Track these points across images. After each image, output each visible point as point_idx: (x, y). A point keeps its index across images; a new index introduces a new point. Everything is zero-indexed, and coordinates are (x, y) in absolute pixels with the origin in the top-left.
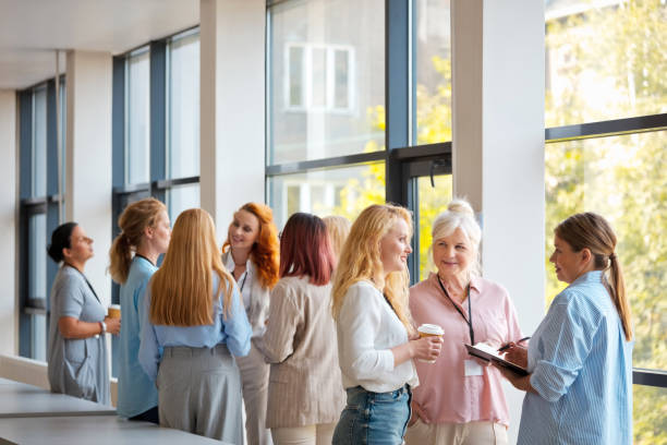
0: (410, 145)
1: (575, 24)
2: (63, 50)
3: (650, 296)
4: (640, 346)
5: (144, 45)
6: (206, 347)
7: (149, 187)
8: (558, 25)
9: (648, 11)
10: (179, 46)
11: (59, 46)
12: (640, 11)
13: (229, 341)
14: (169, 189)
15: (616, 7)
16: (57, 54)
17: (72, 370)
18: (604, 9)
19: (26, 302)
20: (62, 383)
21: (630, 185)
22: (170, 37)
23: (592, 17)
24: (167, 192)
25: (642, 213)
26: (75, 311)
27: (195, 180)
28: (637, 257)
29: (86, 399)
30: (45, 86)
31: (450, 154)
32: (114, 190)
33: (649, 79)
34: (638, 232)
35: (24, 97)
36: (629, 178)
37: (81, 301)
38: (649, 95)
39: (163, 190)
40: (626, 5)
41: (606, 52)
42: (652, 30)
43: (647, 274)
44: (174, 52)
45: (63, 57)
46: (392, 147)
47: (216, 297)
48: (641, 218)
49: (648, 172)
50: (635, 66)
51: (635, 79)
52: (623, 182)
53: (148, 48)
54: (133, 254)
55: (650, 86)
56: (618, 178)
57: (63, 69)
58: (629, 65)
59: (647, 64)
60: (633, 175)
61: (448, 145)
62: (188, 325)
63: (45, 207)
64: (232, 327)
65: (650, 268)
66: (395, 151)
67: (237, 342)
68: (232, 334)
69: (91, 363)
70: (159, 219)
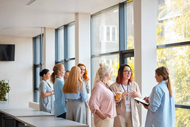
0: (125, 50)
1: (169, 21)
2: (43, 27)
3: (188, 86)
4: (185, 98)
5: (62, 26)
6: (76, 99)
7: (64, 61)
8: (165, 21)
9: (187, 18)
10: (71, 26)
11: (42, 26)
12: (185, 17)
13: (82, 98)
14: (69, 61)
15: (179, 17)
16: (42, 29)
17: (45, 105)
18: (177, 17)
19: (35, 89)
20: (43, 108)
21: (183, 59)
22: (69, 24)
23: (174, 19)
24: (68, 62)
25: (186, 66)
26: (45, 91)
27: (74, 59)
28: (185, 77)
29: (48, 112)
30: (39, 36)
31: (133, 52)
32: (55, 61)
33: (188, 34)
34: (185, 71)
35: (35, 39)
36: (183, 58)
37: (46, 88)
38: (187, 38)
39: (67, 61)
40: (181, 16)
41: (177, 27)
42: (188, 22)
43: (187, 81)
44: (70, 28)
45: (43, 29)
46: (121, 50)
47: (78, 87)
48: (186, 67)
49: (187, 56)
50: (184, 30)
51: (184, 34)
52: (181, 58)
53: (63, 27)
54: (56, 77)
55: (188, 36)
56: (180, 58)
57: (43, 32)
58: (183, 30)
59: (187, 30)
60: (184, 57)
61: (133, 50)
62: (71, 93)
63: (40, 66)
64: (83, 94)
65: (188, 79)
66: (122, 51)
67: (84, 98)
68: (83, 96)
69: (49, 103)
70: (62, 68)
